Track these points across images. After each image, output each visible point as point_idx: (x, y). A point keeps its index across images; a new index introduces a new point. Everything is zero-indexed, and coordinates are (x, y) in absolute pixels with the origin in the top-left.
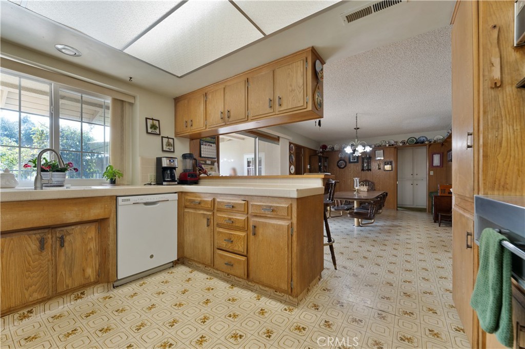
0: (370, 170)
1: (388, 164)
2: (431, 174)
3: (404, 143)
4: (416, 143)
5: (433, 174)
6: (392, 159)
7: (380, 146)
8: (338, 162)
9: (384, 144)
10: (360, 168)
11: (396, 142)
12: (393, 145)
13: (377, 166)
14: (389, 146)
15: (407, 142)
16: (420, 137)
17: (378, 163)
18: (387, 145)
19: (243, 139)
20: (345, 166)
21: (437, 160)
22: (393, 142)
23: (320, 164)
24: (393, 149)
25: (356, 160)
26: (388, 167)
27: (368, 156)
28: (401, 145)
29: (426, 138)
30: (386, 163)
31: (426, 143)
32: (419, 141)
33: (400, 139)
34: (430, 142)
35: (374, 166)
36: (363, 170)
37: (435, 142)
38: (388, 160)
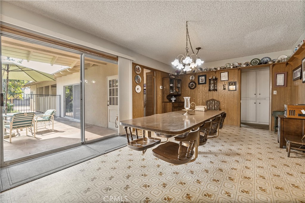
0: (216, 90)
1: (232, 84)
2: (274, 93)
3: (247, 64)
4: (259, 64)
5: (276, 94)
6: (236, 80)
7: (225, 68)
8: (189, 84)
9: (228, 66)
10: (207, 88)
11: (240, 64)
12: (236, 67)
13: (223, 87)
14: (233, 67)
15: (251, 63)
16: (264, 58)
17: (223, 84)
18: (232, 67)
19: (106, 64)
20: (195, 87)
21: (280, 80)
22: (237, 64)
23: (171, 85)
24: (237, 71)
25: (204, 82)
26: (232, 87)
27: (214, 78)
28: (244, 66)
29: (270, 59)
30: (230, 84)
31: (270, 63)
32: (262, 61)
33: (243, 61)
34: (274, 62)
35: (220, 87)
36: (210, 90)
37: (279, 61)
38: (232, 81)
